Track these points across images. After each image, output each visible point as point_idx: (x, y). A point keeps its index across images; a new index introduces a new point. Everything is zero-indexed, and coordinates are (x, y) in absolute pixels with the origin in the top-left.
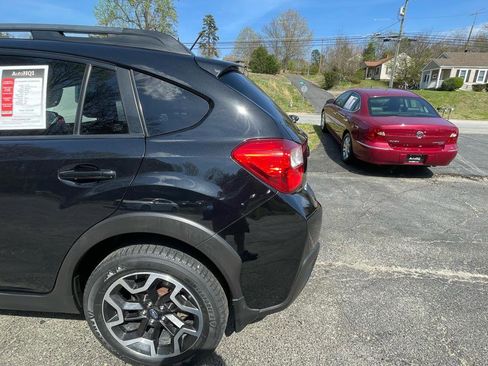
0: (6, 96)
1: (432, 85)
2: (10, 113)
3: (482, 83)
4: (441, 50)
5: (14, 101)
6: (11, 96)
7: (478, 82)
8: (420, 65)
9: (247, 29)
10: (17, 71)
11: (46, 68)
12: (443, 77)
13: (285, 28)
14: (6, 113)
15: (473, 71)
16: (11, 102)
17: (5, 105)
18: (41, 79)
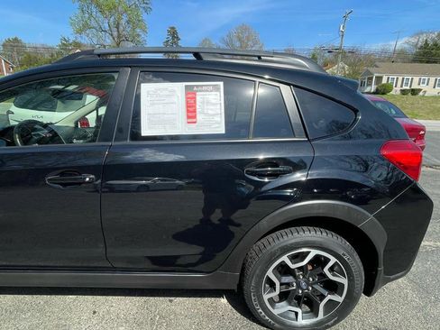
0: (190, 107)
1: (368, 89)
2: (194, 120)
3: (408, 88)
4: (372, 61)
5: (197, 110)
6: (195, 106)
7: (404, 87)
8: (356, 73)
9: (206, 39)
10: (197, 86)
11: (221, 84)
12: (376, 83)
13: (240, 40)
14: (190, 120)
15: (400, 78)
16: (195, 111)
17: (190, 114)
18: (218, 93)
